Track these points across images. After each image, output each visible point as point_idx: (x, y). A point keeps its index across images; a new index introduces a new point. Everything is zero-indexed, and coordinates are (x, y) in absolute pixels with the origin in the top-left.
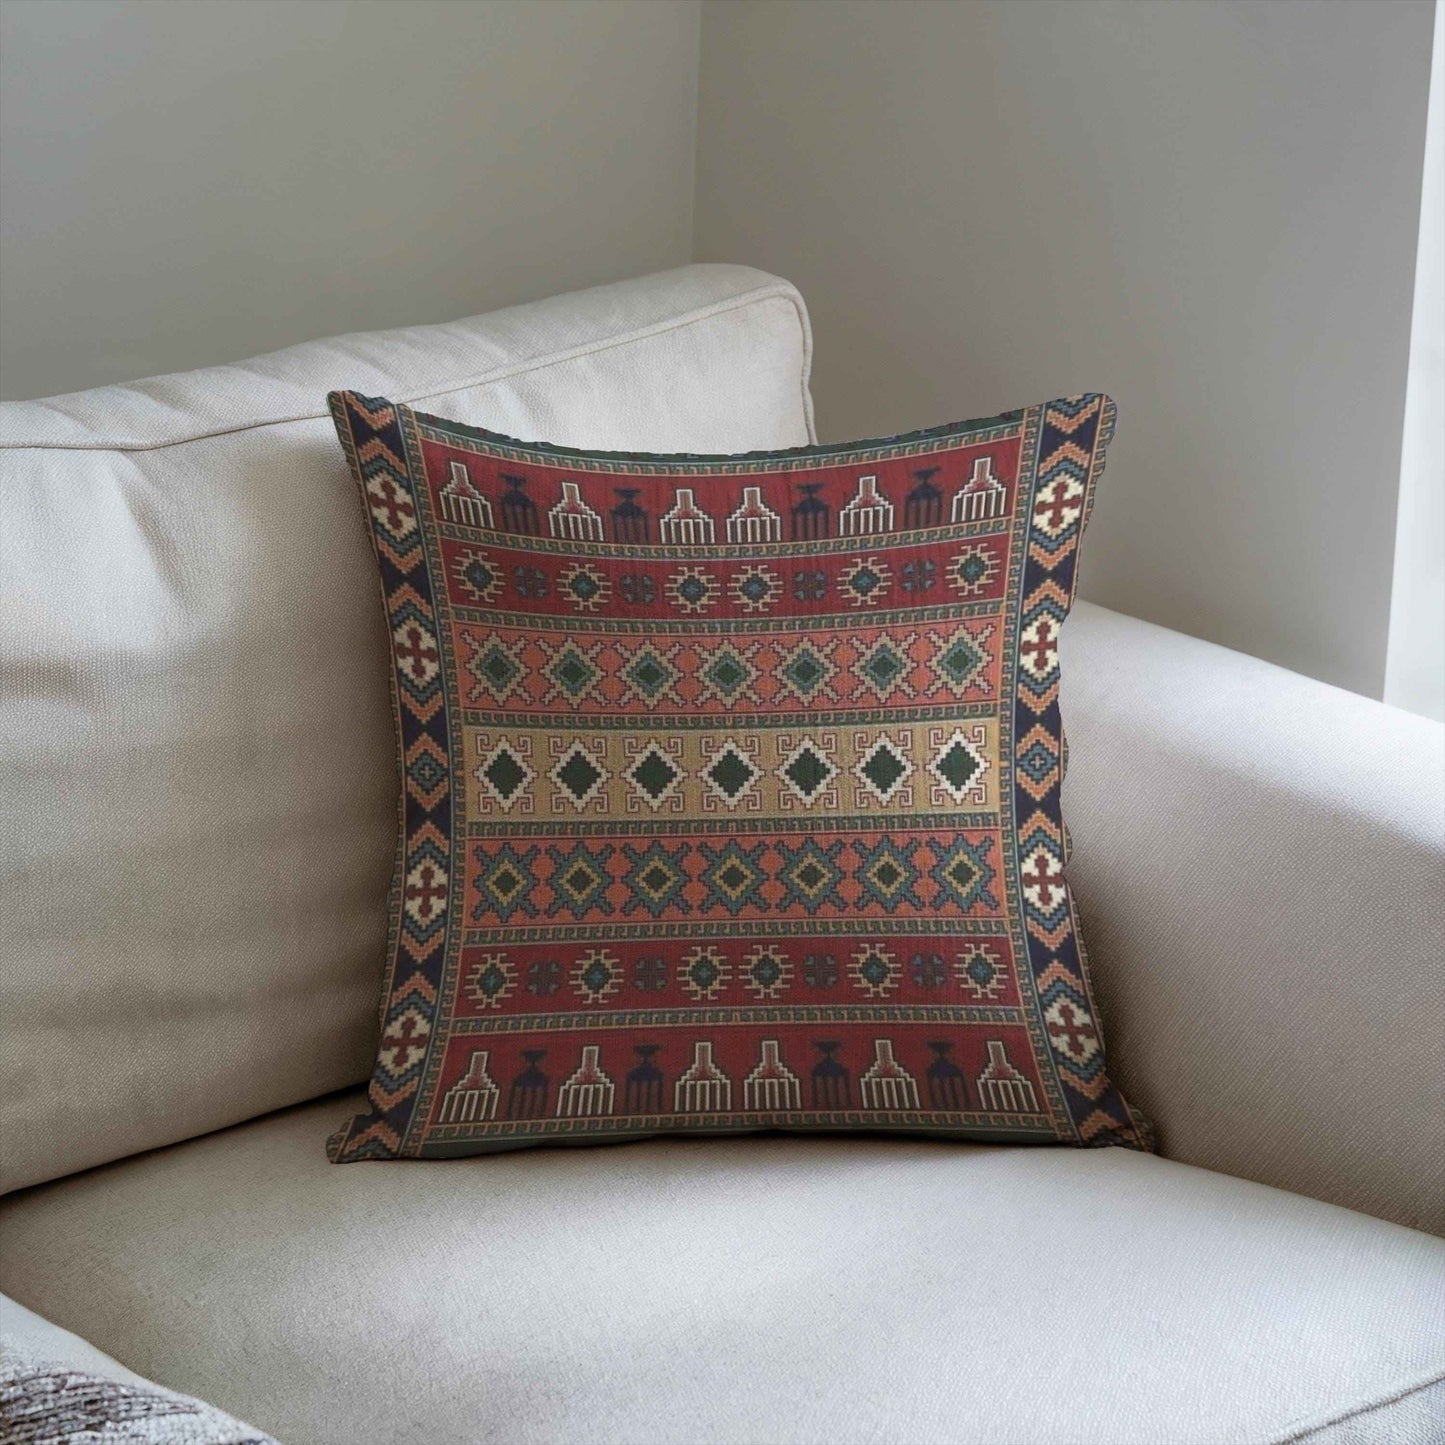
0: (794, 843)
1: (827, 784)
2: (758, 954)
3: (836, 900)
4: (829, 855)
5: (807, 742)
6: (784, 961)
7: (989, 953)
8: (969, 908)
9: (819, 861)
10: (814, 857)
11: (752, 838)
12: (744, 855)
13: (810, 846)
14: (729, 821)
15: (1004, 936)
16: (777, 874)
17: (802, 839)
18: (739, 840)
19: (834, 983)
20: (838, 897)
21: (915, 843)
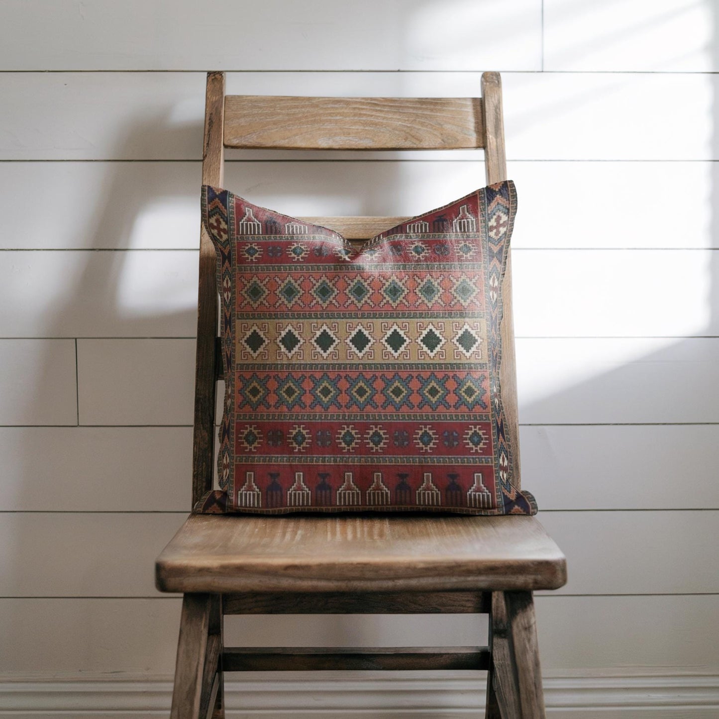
0: (390, 376)
1: (405, 347)
2: (373, 430)
3: (409, 404)
4: (406, 381)
5: (395, 326)
6: (384, 434)
7: (481, 430)
8: (472, 408)
9: (401, 385)
10: (399, 382)
11: (370, 373)
12: (366, 381)
13: (397, 377)
14: (359, 364)
15: (489, 421)
16: (382, 391)
17: (393, 374)
18: (364, 373)
19: (407, 445)
20: (410, 403)
21: (446, 377)
